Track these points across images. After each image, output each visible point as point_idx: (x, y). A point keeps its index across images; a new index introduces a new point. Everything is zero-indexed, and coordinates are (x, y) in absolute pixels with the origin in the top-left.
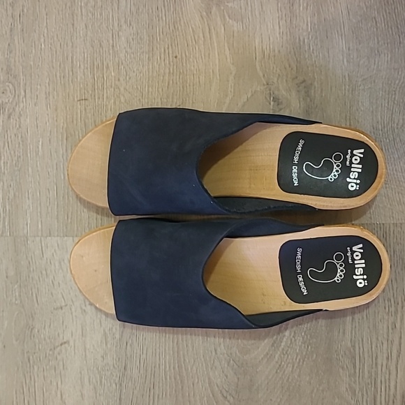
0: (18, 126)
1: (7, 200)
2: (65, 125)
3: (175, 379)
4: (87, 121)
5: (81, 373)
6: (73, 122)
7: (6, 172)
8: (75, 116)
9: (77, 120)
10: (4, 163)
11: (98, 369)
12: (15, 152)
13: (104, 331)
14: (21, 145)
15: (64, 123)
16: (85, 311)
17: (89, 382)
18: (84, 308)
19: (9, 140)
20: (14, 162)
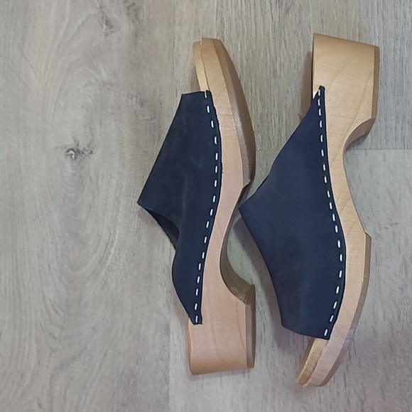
0: (298, 22)
1: (284, 108)
2: (358, 19)
4: (385, 13)
5: (373, 307)
6: (367, 15)
7: (282, 75)
8: (370, 8)
9: (372, 12)
10: (280, 65)
11: (395, 302)
12: (293, 53)
13: (404, 258)
14: (302, 44)
15: (355, 17)
16: (379, 235)
17: (384, 317)
18: (378, 232)
19: (287, 38)
20: (293, 64)
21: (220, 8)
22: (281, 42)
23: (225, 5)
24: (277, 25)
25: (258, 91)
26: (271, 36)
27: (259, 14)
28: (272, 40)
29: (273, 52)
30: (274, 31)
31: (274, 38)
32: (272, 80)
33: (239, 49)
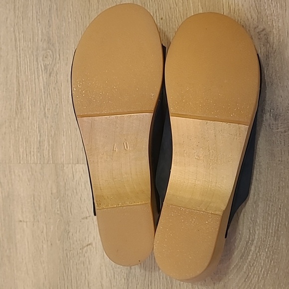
0: (55, 82)
1: (50, 137)
3: (166, 279)
5: (101, 268)
7: (49, 116)
10: (48, 109)
12: (54, 101)
14: (58, 96)
19: (51, 92)
20: (54, 109)
21: (17, 74)
22: (48, 95)
23: (20, 72)
24: (45, 84)
25: (37, 126)
26: (43, 91)
27: (36, 77)
28: (43, 93)
29: (44, 101)
30: (44, 88)
31: (44, 92)
32: (44, 119)
33: (27, 100)
